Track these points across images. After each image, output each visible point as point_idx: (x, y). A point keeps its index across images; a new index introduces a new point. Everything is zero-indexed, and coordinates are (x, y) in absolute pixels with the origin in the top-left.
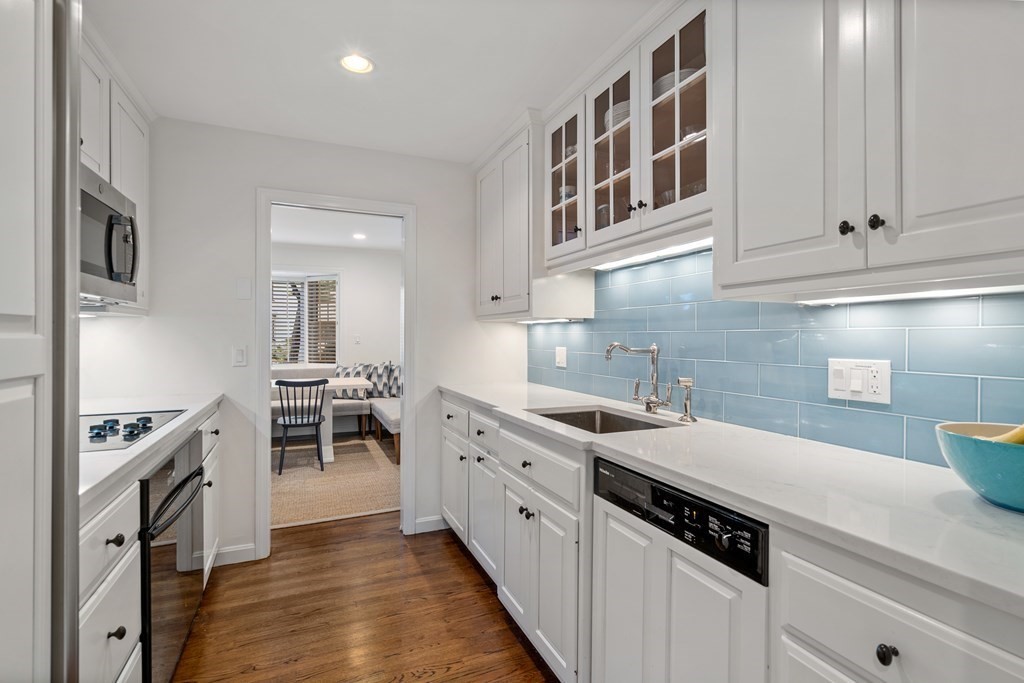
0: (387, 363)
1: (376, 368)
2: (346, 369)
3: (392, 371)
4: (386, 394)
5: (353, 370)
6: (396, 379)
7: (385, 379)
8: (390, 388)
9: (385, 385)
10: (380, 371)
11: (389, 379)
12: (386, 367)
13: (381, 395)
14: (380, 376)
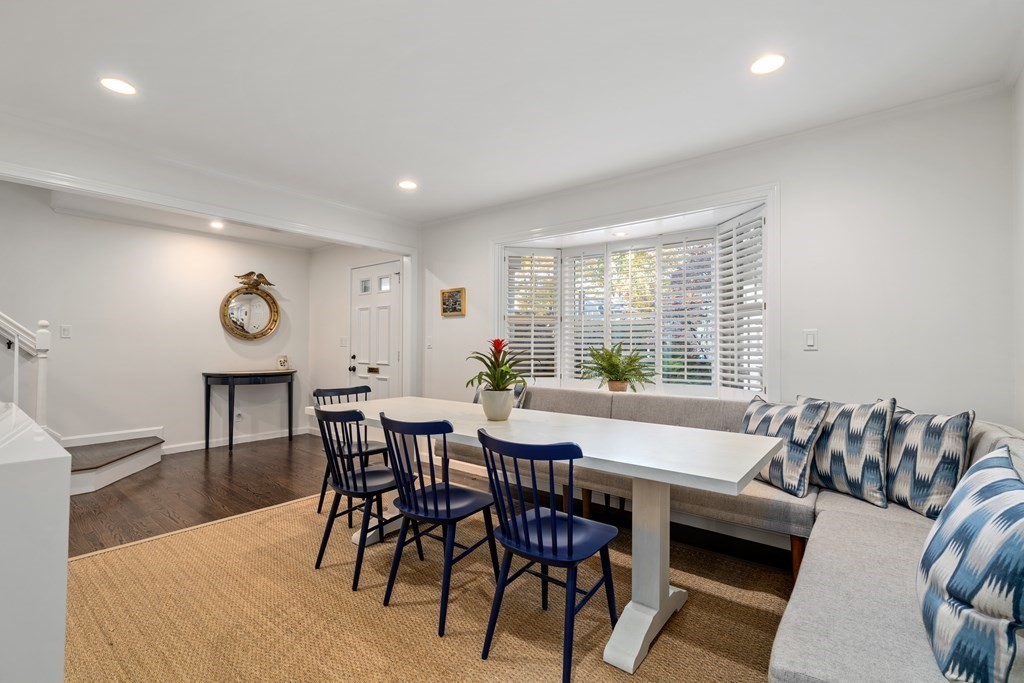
0: (885, 405)
1: (846, 415)
2: (768, 406)
3: (898, 427)
4: (871, 489)
5: (781, 413)
6: (910, 454)
7: (871, 449)
8: (890, 477)
9: (870, 465)
10: (858, 424)
11: (887, 447)
12: (878, 417)
13: (855, 491)
14: (855, 439)
